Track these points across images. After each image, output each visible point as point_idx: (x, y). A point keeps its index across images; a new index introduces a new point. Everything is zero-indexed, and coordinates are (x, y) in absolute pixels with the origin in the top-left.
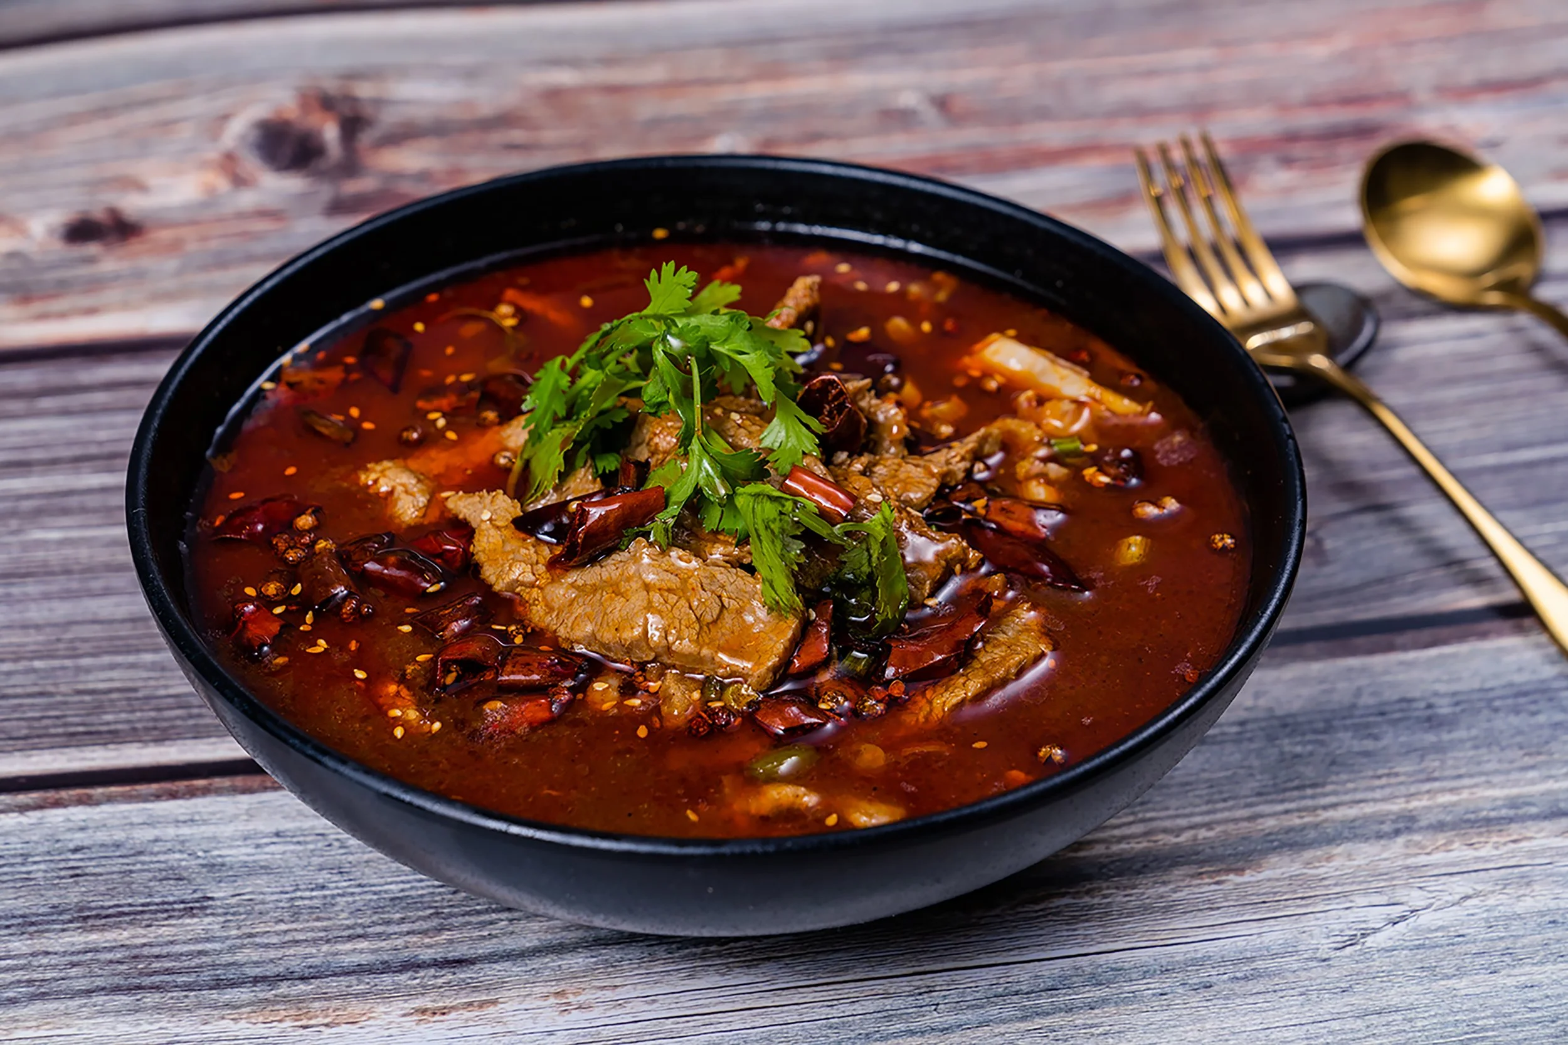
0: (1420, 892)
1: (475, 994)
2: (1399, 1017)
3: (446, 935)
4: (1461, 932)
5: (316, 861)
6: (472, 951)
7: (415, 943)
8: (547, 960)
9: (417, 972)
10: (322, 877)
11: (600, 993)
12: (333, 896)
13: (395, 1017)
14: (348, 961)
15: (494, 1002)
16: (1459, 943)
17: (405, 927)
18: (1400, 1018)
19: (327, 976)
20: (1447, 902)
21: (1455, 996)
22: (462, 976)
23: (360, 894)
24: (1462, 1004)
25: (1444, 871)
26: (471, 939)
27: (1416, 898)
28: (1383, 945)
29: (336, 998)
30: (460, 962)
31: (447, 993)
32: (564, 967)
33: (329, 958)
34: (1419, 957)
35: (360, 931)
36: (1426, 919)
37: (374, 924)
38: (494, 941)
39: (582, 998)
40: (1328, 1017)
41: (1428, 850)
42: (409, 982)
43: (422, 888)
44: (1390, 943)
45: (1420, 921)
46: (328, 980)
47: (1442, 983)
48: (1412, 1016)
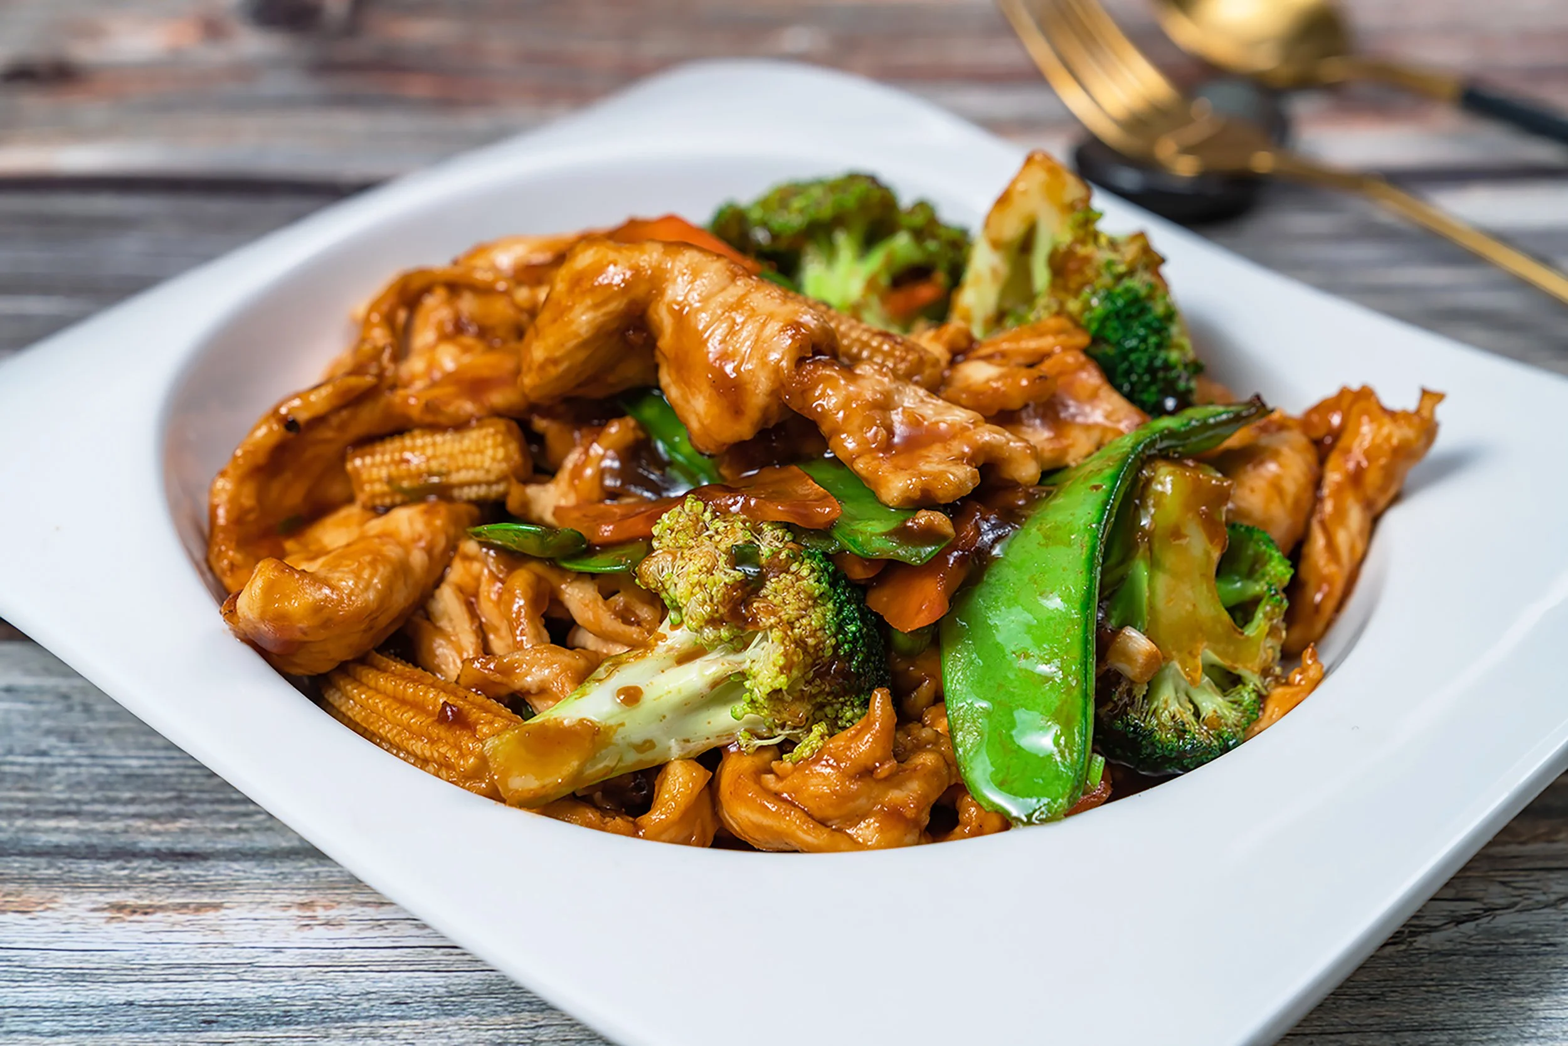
0: (1502, 888)
1: (195, 895)
2: (1444, 1037)
3: (182, 823)
4: (1552, 940)
5: (46, 723)
6: (209, 845)
7: (139, 828)
8: (302, 864)
9: (129, 862)
10: (44, 743)
11: (358, 910)
12: (53, 766)
13: (81, 911)
14: (42, 839)
15: (217, 907)
16: (1546, 954)
17: (132, 809)
18: (1446, 1038)
19: (10, 855)
20: (1538, 902)
21: (1530, 1018)
22: (187, 872)
23: (87, 766)
24: (1538, 1028)
25: (1540, 864)
26: (213, 830)
27: (1496, 894)
28: (1439, 948)
29: (12, 880)
30: (189, 856)
31: (159, 890)
32: (322, 875)
33: (22, 835)
34: (1487, 966)
35: (72, 807)
36: (1504, 920)
37: (94, 801)
38: (242, 836)
39: (333, 913)
40: (1343, 1028)
41: (1523, 839)
42: (115, 873)
43: (171, 767)
44: (1448, 946)
45: (1494, 923)
46: (9, 859)
47: (1514, 1000)
48: (1464, 1037)
